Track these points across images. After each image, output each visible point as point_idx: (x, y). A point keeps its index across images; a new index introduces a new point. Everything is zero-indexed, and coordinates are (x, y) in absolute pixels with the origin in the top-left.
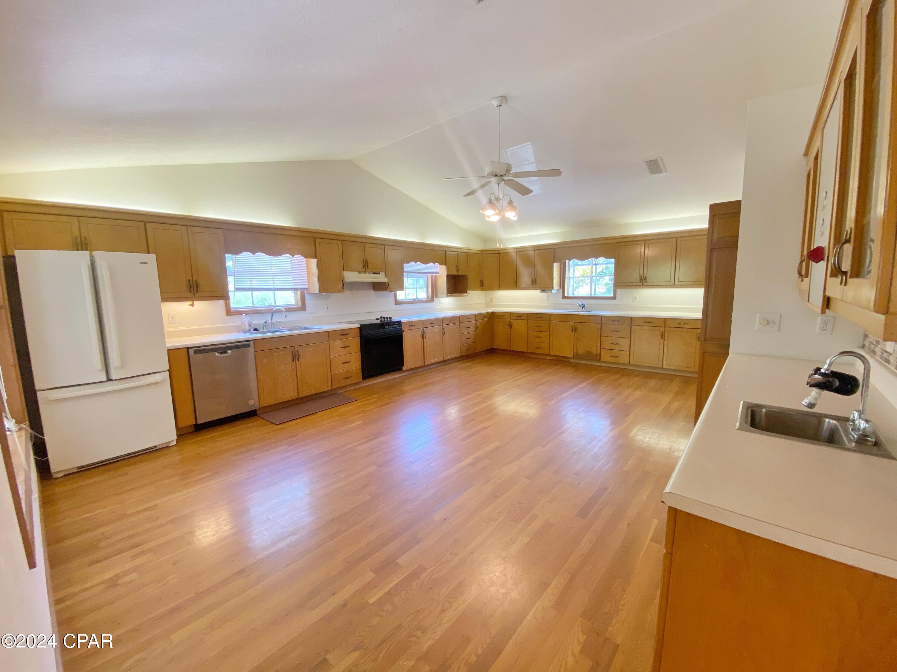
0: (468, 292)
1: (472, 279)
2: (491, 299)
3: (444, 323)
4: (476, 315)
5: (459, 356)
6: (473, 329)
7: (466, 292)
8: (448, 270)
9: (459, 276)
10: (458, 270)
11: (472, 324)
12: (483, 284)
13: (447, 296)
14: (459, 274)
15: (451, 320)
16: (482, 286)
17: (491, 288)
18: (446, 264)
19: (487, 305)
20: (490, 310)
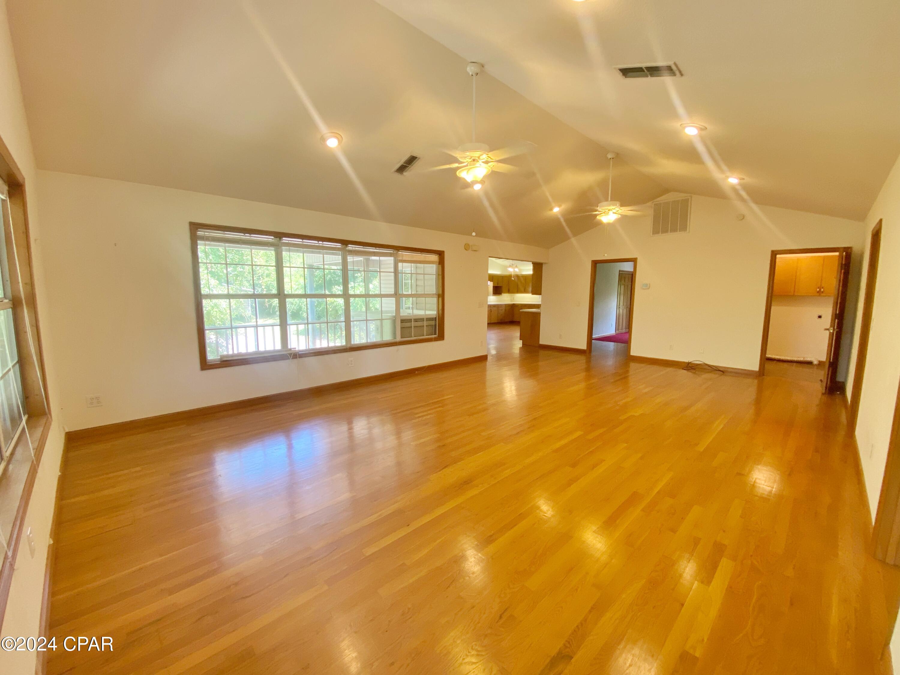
0: (502, 294)
1: (504, 289)
2: (514, 298)
3: (492, 307)
4: (506, 305)
5: (497, 322)
6: (504, 311)
7: (501, 294)
8: (494, 284)
9: (498, 287)
10: (498, 284)
11: (504, 308)
12: (509, 290)
13: (493, 296)
14: (498, 286)
15: (494, 306)
16: (509, 291)
17: (513, 292)
18: (493, 281)
19: (511, 301)
20: (513, 303)
